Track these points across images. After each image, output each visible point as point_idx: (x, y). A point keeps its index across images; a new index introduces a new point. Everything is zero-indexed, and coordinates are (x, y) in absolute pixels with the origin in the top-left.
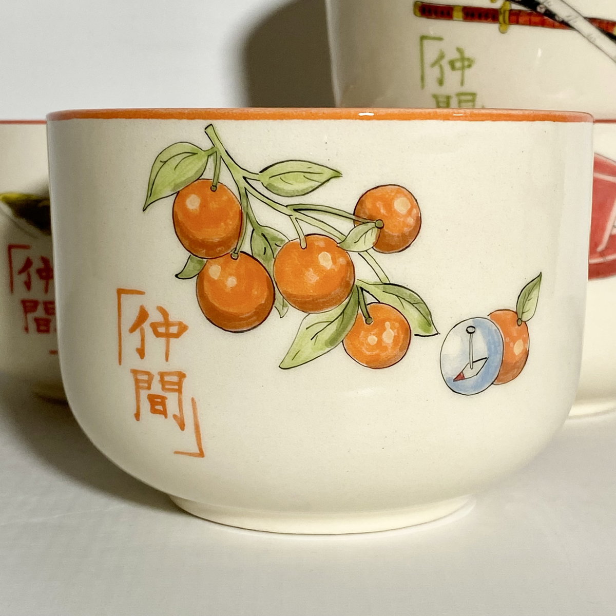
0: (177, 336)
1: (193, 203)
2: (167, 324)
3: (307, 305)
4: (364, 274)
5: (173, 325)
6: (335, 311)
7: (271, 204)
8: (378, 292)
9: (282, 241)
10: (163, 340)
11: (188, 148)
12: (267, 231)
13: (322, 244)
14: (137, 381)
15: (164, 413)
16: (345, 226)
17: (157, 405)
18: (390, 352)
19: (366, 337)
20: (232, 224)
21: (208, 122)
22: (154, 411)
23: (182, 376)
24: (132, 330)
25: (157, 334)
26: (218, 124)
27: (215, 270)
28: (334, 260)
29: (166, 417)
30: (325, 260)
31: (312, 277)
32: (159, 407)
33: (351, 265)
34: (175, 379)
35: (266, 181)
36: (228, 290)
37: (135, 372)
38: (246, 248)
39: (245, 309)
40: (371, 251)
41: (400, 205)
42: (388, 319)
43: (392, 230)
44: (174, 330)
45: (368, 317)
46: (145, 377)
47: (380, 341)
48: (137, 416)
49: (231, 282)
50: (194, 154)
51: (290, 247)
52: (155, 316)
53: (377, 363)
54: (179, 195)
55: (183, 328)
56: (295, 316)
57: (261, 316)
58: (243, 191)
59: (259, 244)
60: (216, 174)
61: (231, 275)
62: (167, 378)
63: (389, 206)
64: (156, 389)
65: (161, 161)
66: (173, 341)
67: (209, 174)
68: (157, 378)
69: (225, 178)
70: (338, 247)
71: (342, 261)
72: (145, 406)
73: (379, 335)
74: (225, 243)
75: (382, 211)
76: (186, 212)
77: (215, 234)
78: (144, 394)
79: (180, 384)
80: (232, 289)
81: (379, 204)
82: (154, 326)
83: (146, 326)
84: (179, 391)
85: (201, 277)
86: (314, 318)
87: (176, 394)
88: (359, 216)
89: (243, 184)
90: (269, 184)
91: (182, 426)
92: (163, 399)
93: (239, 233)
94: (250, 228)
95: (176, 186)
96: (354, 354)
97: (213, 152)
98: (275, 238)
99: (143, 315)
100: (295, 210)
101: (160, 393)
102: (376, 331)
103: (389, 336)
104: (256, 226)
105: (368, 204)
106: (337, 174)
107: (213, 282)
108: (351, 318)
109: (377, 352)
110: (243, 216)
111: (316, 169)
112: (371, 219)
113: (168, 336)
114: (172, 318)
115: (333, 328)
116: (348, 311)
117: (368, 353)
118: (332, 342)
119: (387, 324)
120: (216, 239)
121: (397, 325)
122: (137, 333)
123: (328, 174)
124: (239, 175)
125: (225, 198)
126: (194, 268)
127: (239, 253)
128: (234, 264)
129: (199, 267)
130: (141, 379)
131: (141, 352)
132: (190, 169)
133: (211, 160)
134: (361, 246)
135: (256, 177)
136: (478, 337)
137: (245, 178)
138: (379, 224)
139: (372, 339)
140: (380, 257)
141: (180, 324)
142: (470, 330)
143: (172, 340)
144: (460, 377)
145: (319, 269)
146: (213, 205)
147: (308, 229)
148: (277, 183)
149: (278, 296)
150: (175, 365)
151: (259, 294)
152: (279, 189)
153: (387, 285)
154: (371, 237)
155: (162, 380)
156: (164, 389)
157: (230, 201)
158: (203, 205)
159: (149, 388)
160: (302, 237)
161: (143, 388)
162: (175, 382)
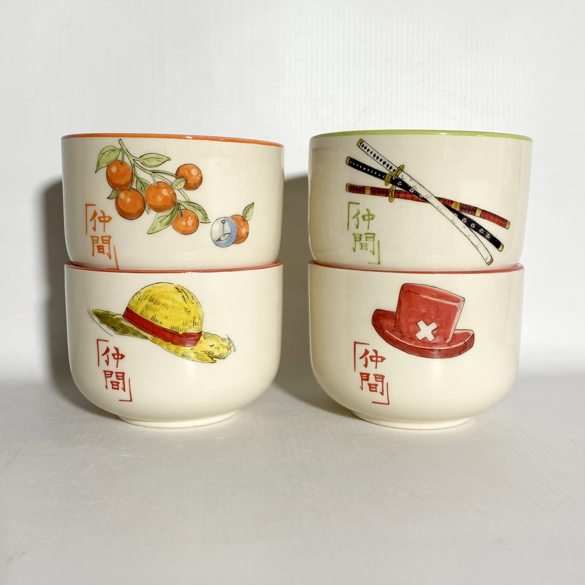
0: (108, 221)
1: (114, 169)
2: (104, 217)
3: (158, 209)
4: (180, 198)
5: (107, 217)
6: (169, 212)
7: (144, 170)
8: (186, 205)
9: (148, 184)
10: (103, 223)
11: (112, 148)
12: (142, 180)
13: (163, 186)
14: (93, 240)
15: (103, 252)
16: (172, 179)
17: (101, 249)
18: (191, 228)
19: (181, 222)
20: (129, 177)
21: (120, 138)
22: (99, 252)
23: (110, 237)
24: (91, 220)
25: (101, 221)
26: (123, 139)
27: (122, 196)
28: (168, 192)
29: (104, 254)
30: (165, 192)
31: (160, 198)
32: (101, 250)
33: (175, 194)
34: (107, 239)
35: (142, 161)
36: (127, 203)
37: (92, 237)
38: (134, 187)
39: (134, 211)
40: (183, 189)
41: (194, 172)
42: (190, 216)
43: (191, 182)
44: (107, 219)
45: (182, 215)
46: (96, 239)
47: (187, 224)
48: (93, 254)
49: (129, 200)
50: (114, 150)
51: (151, 186)
52: (100, 214)
53: (186, 232)
54: (109, 167)
55: (110, 219)
56: (153, 214)
57: (139, 214)
58: (133, 165)
59: (139, 185)
60: (123, 158)
61: (128, 197)
62: (104, 239)
63: (189, 172)
64: (100, 243)
65: (102, 153)
67: (120, 158)
68: (100, 239)
69: (126, 160)
70: (170, 187)
71: (171, 192)
72: (96, 250)
73: (186, 222)
74: (126, 185)
75: (187, 174)
76: (111, 173)
77: (122, 181)
78: (96, 245)
79: (109, 240)
80: (129, 203)
81: (186, 171)
82: (99, 218)
83: (96, 218)
84: (109, 243)
85: (117, 198)
86: (160, 214)
87: (108, 244)
88: (178, 175)
89: (133, 162)
90: (143, 162)
91: (110, 257)
92: (103, 247)
93: (132, 181)
94: (136, 179)
95: (108, 163)
96: (177, 229)
97: (121, 150)
98: (145, 183)
99: (95, 214)
100: (153, 173)
101: (102, 244)
102: (185, 220)
103: (190, 222)
104: (138, 178)
105: (181, 171)
106: (169, 159)
107: (122, 200)
108: (175, 215)
109: (185, 228)
110: (133, 174)
111: (161, 157)
112: (182, 177)
113: (105, 221)
114: (106, 215)
115: (168, 218)
116: (174, 212)
117: (182, 229)
118: (168, 224)
119: (189, 217)
120: (123, 183)
121: (193, 218)
122: (93, 221)
123: (166, 159)
124: (131, 158)
125: (126, 167)
126: (114, 194)
127: (131, 189)
128: (130, 193)
129: (116, 194)
130: (94, 240)
131: (94, 229)
132: (113, 157)
133: (121, 152)
134: (179, 187)
135: (138, 159)
136: (226, 224)
137: (134, 160)
138: (186, 179)
139: (184, 223)
140: (186, 192)
141: (109, 217)
142: (223, 222)
143: (106, 223)
144: (219, 240)
145: (163, 196)
146: (122, 170)
147: (158, 180)
148: (146, 162)
149: (147, 205)
150: (107, 233)
151: (139, 205)
152: (147, 164)
153: (189, 202)
154: (183, 184)
155: (103, 240)
156: (103, 243)
157: (128, 168)
158: (118, 170)
159: (97, 243)
160: (156, 183)
161: (95, 243)
162: (107, 240)
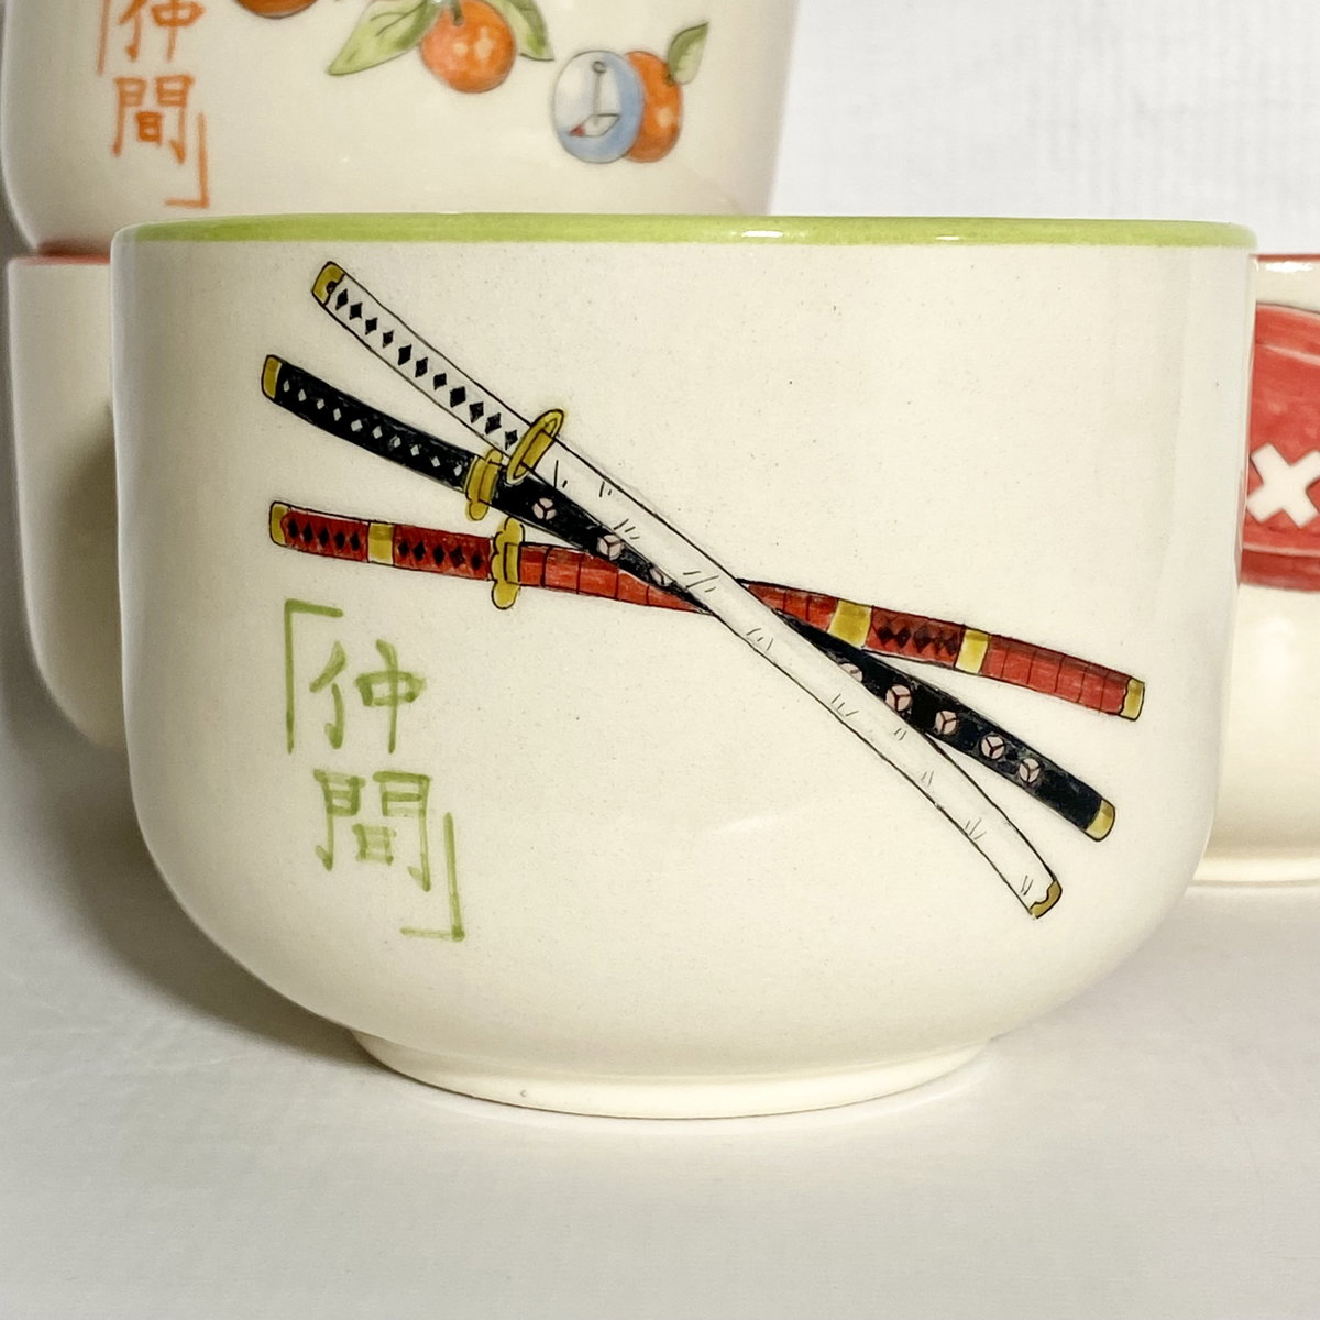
0: (187, 22)
2: (176, 7)
5: (184, 7)
10: (166, 31)
14: (122, 94)
15: (156, 138)
17: (148, 126)
18: (483, 71)
19: (451, 44)
22: (143, 137)
23: (187, 80)
24: (124, 19)
25: (159, 22)
29: (159, 144)
32: (150, 131)
34: (177, 86)
37: (121, 82)
44: (184, 14)
45: (458, 17)
46: (135, 88)
47: (471, 52)
48: (117, 148)
55: (198, 11)
62: (166, 86)
64: (150, 103)
66: (181, 31)
68: (152, 87)
72: (131, 128)
73: (471, 44)
78: (131, 112)
79: (183, 94)
82: (156, 11)
83: (144, 12)
84: (183, 103)
86: (381, 6)
87: (178, 109)
91: (181, 156)
92: (158, 117)
96: (434, 65)
101: (155, 108)
102: (467, 36)
103: (484, 47)
108: (434, 13)
109: (466, 67)
113: (174, 23)
115: (407, 23)
117: (453, 67)
118: (404, 43)
119: (483, 29)
121: (497, 35)
122: (130, 25)
130: (127, 91)
131: (133, 51)
136: (608, 79)
139: (460, 48)
141: (194, 6)
142: (599, 67)
143: (179, 28)
144: (578, 131)
150: (181, 64)
155: (160, 92)
156: (160, 102)
159: (139, 103)
161: (130, 104)
162: (177, 90)
